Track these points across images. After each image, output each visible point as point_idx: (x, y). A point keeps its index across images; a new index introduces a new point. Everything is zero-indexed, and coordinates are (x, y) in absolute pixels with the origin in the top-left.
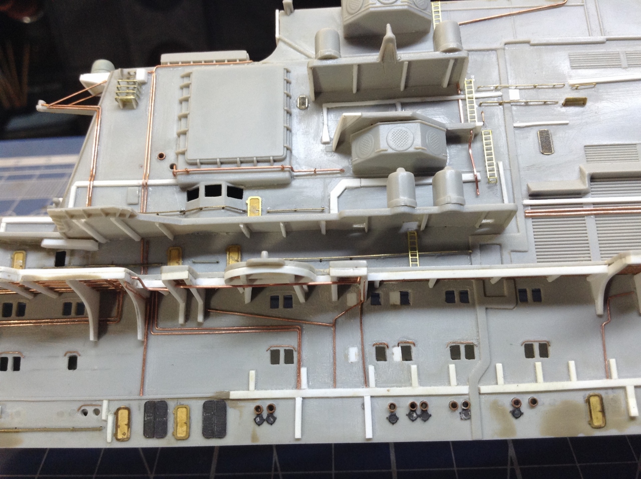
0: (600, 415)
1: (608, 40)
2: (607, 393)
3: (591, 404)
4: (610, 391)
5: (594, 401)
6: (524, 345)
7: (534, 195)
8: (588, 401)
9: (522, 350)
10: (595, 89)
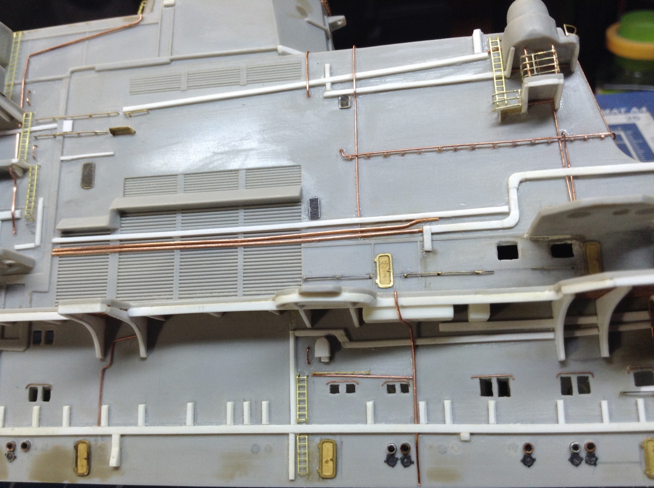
0: (85, 462)
1: (172, 60)
2: (96, 441)
3: (79, 451)
4: (99, 439)
5: (82, 448)
6: (28, 389)
7: (66, 233)
8: (76, 448)
9: (27, 393)
10: (148, 116)
